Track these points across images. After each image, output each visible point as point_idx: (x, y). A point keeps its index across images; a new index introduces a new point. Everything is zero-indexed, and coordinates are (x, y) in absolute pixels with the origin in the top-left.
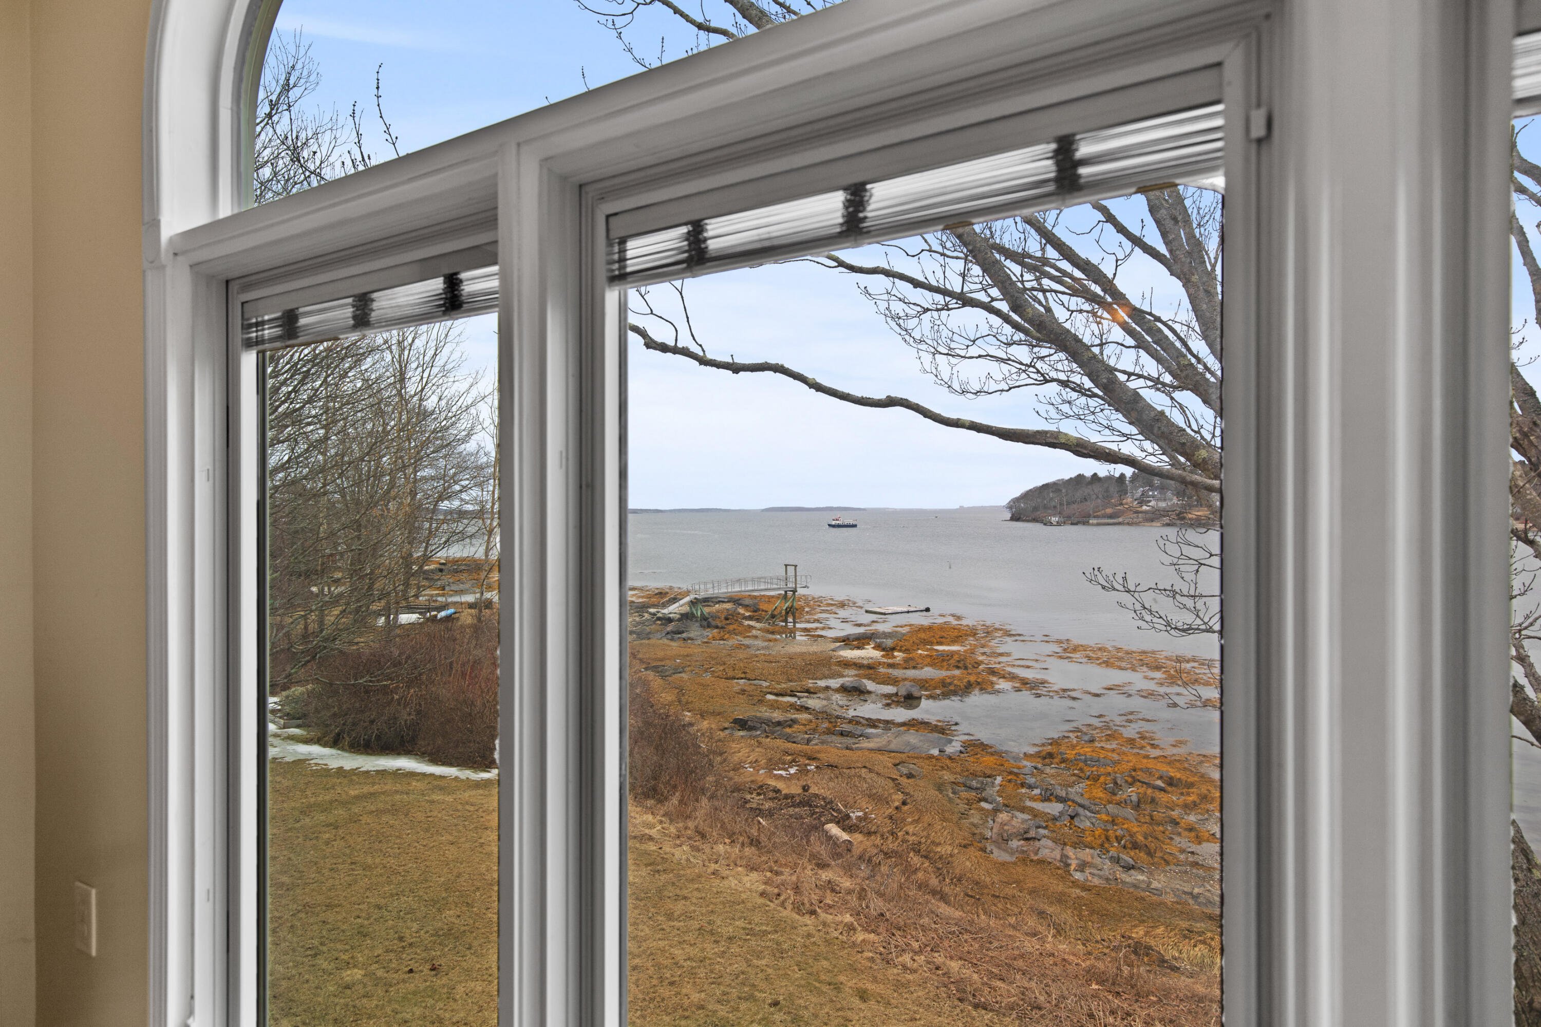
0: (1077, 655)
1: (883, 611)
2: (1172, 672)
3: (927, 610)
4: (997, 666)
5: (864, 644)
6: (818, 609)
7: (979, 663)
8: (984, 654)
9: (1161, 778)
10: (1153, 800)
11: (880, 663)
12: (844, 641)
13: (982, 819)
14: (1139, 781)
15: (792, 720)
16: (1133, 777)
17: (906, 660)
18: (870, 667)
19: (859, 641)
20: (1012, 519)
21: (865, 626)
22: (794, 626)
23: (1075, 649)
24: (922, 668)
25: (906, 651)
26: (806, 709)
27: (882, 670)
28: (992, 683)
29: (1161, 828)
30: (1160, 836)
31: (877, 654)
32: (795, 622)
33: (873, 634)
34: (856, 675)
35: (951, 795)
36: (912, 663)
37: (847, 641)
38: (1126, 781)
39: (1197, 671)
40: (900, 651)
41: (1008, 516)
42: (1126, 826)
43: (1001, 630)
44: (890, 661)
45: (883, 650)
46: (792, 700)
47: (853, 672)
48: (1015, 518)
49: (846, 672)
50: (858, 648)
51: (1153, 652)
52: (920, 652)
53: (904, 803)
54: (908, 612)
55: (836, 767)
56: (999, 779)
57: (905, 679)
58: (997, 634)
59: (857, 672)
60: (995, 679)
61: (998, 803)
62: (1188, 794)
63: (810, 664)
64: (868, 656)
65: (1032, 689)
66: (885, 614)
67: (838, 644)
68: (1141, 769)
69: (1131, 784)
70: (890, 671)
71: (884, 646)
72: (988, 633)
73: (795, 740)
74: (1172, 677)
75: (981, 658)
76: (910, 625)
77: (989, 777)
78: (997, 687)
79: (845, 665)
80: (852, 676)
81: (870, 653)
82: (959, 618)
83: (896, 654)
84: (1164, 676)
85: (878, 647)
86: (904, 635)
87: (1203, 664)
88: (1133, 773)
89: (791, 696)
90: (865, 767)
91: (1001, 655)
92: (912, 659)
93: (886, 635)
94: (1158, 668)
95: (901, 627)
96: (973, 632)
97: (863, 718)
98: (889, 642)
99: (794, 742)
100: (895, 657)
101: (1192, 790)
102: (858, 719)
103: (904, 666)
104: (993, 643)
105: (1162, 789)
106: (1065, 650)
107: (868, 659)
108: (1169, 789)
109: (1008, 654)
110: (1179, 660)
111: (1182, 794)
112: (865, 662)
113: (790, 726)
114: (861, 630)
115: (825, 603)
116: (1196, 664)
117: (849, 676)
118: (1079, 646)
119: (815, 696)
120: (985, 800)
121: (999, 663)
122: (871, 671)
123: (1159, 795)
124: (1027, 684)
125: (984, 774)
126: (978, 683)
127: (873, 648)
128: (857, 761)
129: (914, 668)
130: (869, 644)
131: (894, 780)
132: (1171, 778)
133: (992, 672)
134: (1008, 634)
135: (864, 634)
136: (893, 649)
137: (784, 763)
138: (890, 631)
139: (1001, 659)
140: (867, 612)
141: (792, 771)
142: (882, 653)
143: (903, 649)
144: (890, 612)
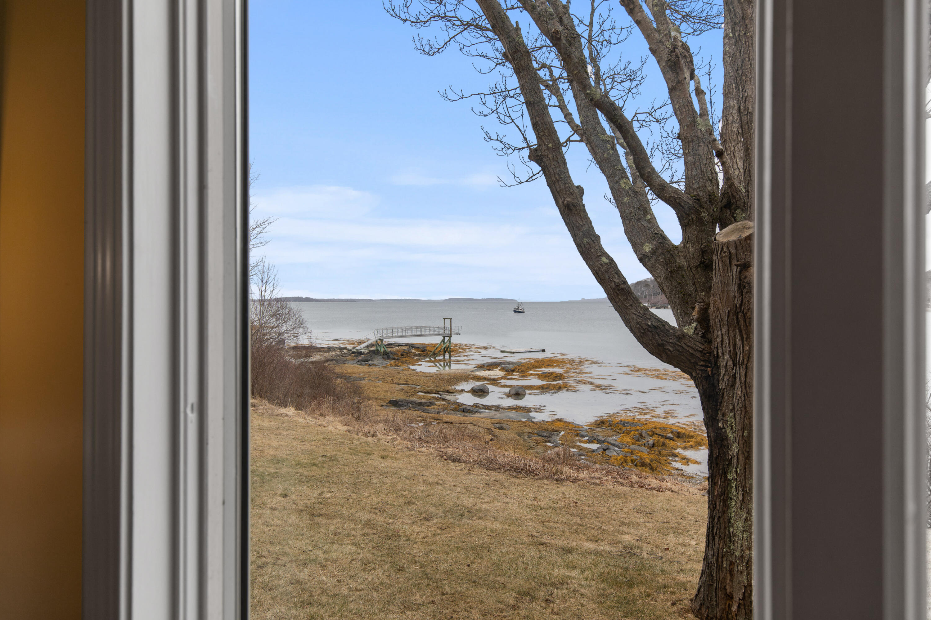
1: (513, 351)
3: (544, 351)
4: (581, 378)
5: (493, 368)
6: (468, 350)
9: (672, 432)
10: (663, 444)
11: (502, 378)
13: (543, 450)
14: (657, 434)
15: (431, 403)
16: (653, 432)
17: (521, 376)
18: (494, 380)
19: (490, 366)
22: (450, 359)
25: (522, 372)
26: (444, 400)
27: (502, 381)
28: (576, 387)
31: (501, 374)
32: (450, 357)
33: (501, 363)
34: (483, 384)
35: (526, 438)
37: (481, 367)
38: (648, 434)
40: (518, 372)
42: (640, 455)
44: (510, 377)
45: (506, 371)
46: (436, 396)
47: (481, 382)
50: (489, 370)
52: (530, 372)
54: (530, 352)
56: (563, 433)
57: (516, 385)
59: (485, 382)
61: (557, 443)
62: (688, 442)
63: (454, 378)
67: (477, 368)
68: (660, 428)
69: (651, 436)
70: (507, 381)
71: (507, 369)
76: (529, 359)
77: (556, 431)
79: (478, 379)
80: (480, 384)
81: (497, 373)
83: (514, 373)
85: (503, 369)
86: (523, 364)
89: (435, 393)
93: (510, 363)
95: (524, 359)
96: (571, 362)
97: (482, 405)
98: (511, 367)
99: (428, 413)
100: (513, 375)
101: (691, 439)
102: (477, 405)
103: (519, 379)
107: (494, 376)
108: (676, 439)
111: (684, 442)
112: (492, 377)
113: (428, 406)
114: (495, 361)
115: (473, 347)
117: (478, 384)
119: (453, 394)
120: (549, 442)
123: (668, 442)
125: (553, 429)
126: (566, 387)
127: (499, 370)
128: (468, 421)
129: (525, 380)
130: (497, 368)
131: (489, 430)
135: (496, 363)
136: (513, 371)
138: (513, 361)
142: (505, 373)
143: (520, 371)
144: (518, 351)
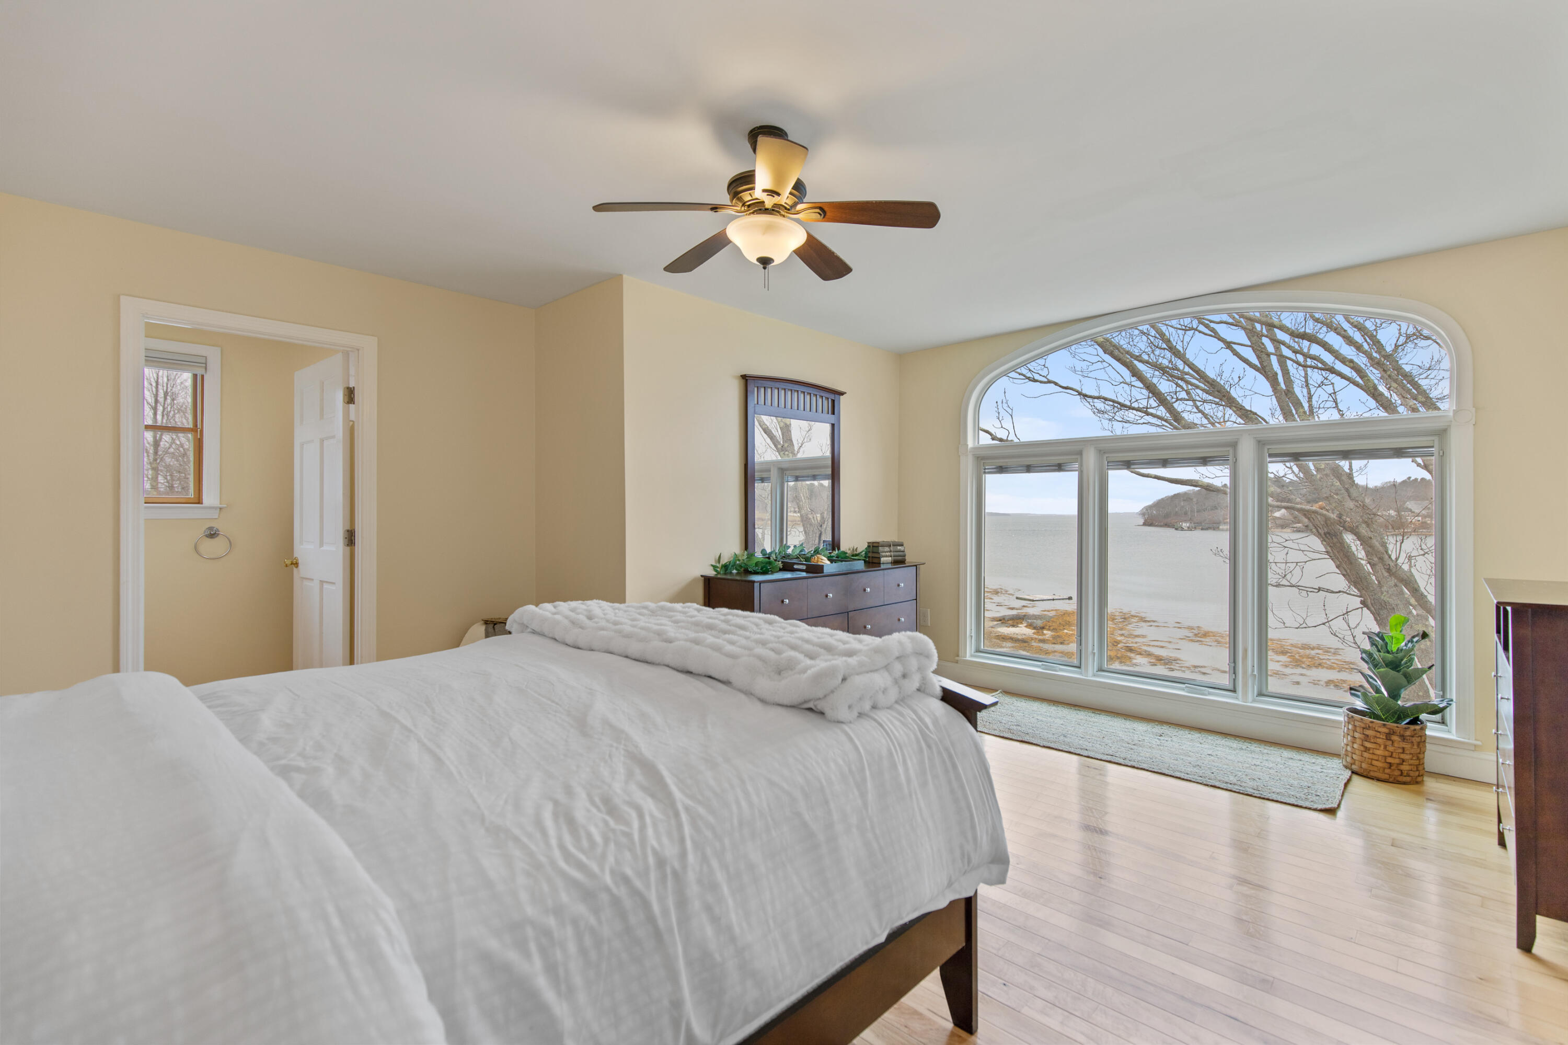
0: (1207, 639)
1: (1031, 598)
2: (1297, 656)
4: (1135, 645)
5: (1018, 623)
7: (1118, 642)
8: (1122, 635)
11: (1032, 639)
12: (1000, 620)
17: (1054, 637)
18: (1024, 641)
19: (1015, 620)
20: (1145, 524)
21: (1017, 609)
23: (1206, 635)
24: (1068, 644)
25: (1054, 630)
27: (1034, 644)
28: (1130, 658)
31: (1029, 632)
33: (1025, 616)
34: (1013, 647)
36: (1059, 640)
37: (1003, 620)
39: (1321, 657)
40: (1049, 630)
43: (1137, 617)
44: (1040, 637)
45: (1035, 628)
47: (1009, 644)
48: (1148, 523)
49: (1004, 644)
50: (1013, 626)
51: (1279, 640)
52: (1066, 631)
54: (1053, 600)
57: (1055, 652)
58: (1133, 620)
59: (1013, 645)
60: (1132, 655)
64: (1022, 632)
65: (1166, 664)
66: (1033, 601)
67: (996, 623)
70: (1041, 645)
71: (1035, 625)
72: (1125, 618)
74: (1297, 661)
75: (1119, 638)
76: (1056, 610)
78: (1134, 661)
79: (1003, 638)
80: (1009, 647)
81: (1022, 630)
83: (1045, 632)
84: (1289, 660)
85: (1030, 626)
86: (1051, 617)
87: (1327, 652)
92: (1059, 636)
94: (1284, 653)
95: (1048, 611)
98: (1039, 623)
100: (1045, 635)
103: (1054, 641)
104: (1129, 627)
106: (1196, 635)
107: (1022, 635)
109: (1144, 636)
110: (1305, 647)
112: (1020, 637)
114: (1014, 612)
116: (1320, 652)
117: (1007, 648)
118: (1208, 632)
121: (1136, 643)
122: (1026, 644)
124: (1161, 660)
126: (1118, 658)
127: (1026, 626)
129: (1062, 643)
130: (1021, 623)
133: (1130, 650)
134: (1143, 620)
135: (1017, 615)
136: (1043, 628)
138: (1038, 614)
139: (1137, 640)
140: (1017, 598)
142: (1033, 631)
143: (1052, 628)
144: (1037, 599)
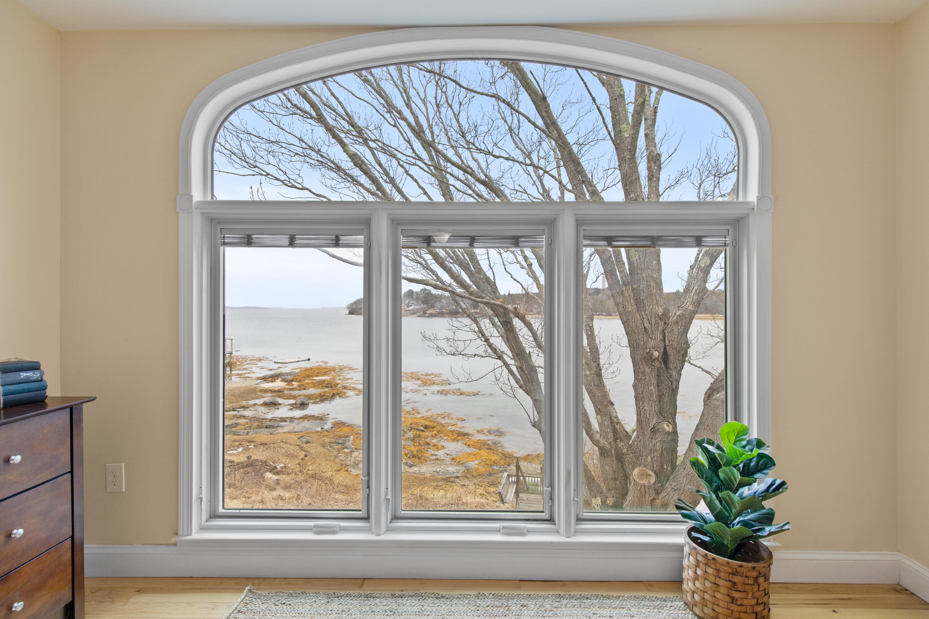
1: (284, 362)
2: (424, 380)
3: (309, 360)
4: (347, 385)
5: (275, 380)
6: (245, 363)
7: (337, 384)
8: (340, 379)
9: (422, 426)
10: (419, 436)
11: (285, 389)
12: (263, 379)
13: (345, 457)
14: (413, 429)
15: (236, 423)
16: (411, 427)
17: (299, 386)
18: (279, 391)
19: (273, 378)
20: (349, 313)
21: (274, 370)
22: (231, 373)
24: (308, 389)
25: (299, 381)
26: (244, 417)
27: (286, 392)
28: (345, 393)
29: (423, 447)
30: (423, 451)
31: (283, 384)
32: (231, 371)
33: (280, 374)
34: (272, 396)
35: (329, 448)
36: (303, 387)
37: (265, 379)
38: (408, 429)
39: (434, 379)
40: (296, 381)
41: (348, 312)
42: (409, 449)
43: (347, 367)
44: (290, 387)
45: (287, 381)
46: (234, 413)
47: (269, 395)
48: (351, 313)
49: (266, 395)
50: (272, 382)
51: (416, 373)
52: (306, 381)
53: (306, 456)
54: (299, 361)
55: (266, 444)
56: (352, 437)
57: (300, 395)
58: (345, 370)
59: (272, 395)
60: (346, 391)
61: (352, 448)
62: (433, 431)
63: (243, 393)
64: (278, 385)
66: (285, 363)
67: (259, 381)
68: (414, 424)
69: (410, 430)
70: (291, 392)
71: (287, 380)
72: (341, 369)
73: (239, 434)
74: (424, 383)
75: (338, 381)
76: (300, 368)
77: (347, 437)
78: (347, 394)
79: (265, 391)
80: (269, 397)
81: (279, 384)
82: (326, 363)
83: (293, 383)
84: (421, 382)
85: (284, 380)
86: (297, 373)
87: (436, 376)
88: (411, 426)
89: (233, 411)
90: (282, 442)
91: (348, 379)
92: (302, 385)
93: (288, 374)
94: (418, 379)
95: (295, 369)
96: (333, 369)
97: (278, 417)
98: (290, 378)
99: (239, 435)
100: (293, 385)
101: (434, 429)
102: (275, 418)
103: (299, 389)
104: (344, 374)
105: (422, 431)
107: (278, 387)
108: (425, 430)
109: (352, 379)
110: (427, 375)
111: (431, 431)
112: (276, 389)
113: (235, 427)
114: (272, 372)
115: (249, 359)
116: (433, 376)
117: (267, 397)
119: (248, 409)
120: (346, 448)
121: (348, 383)
122: (280, 393)
123: (421, 433)
125: (345, 436)
126: (338, 394)
127: (281, 381)
128: (278, 440)
129: (304, 389)
130: (278, 379)
131: (299, 445)
132: (426, 426)
133: (345, 388)
134: (351, 369)
135: (274, 374)
136: (292, 381)
137: (234, 447)
138: (289, 372)
140: (275, 362)
141: (240, 450)
142: (286, 383)
143: (298, 380)
144: (288, 362)
